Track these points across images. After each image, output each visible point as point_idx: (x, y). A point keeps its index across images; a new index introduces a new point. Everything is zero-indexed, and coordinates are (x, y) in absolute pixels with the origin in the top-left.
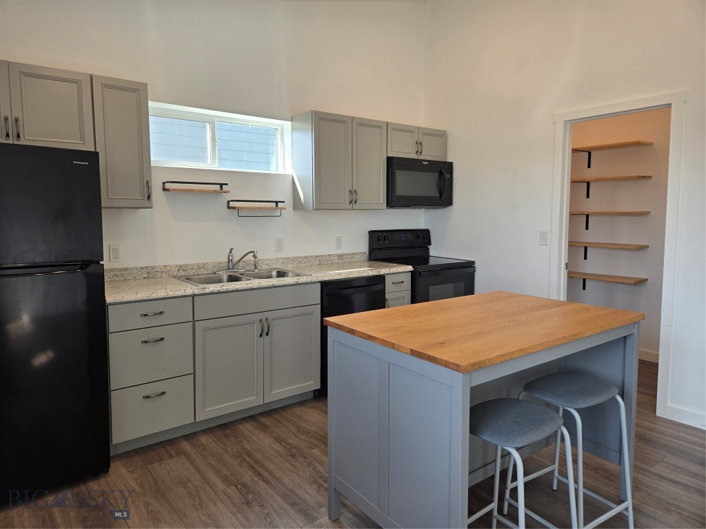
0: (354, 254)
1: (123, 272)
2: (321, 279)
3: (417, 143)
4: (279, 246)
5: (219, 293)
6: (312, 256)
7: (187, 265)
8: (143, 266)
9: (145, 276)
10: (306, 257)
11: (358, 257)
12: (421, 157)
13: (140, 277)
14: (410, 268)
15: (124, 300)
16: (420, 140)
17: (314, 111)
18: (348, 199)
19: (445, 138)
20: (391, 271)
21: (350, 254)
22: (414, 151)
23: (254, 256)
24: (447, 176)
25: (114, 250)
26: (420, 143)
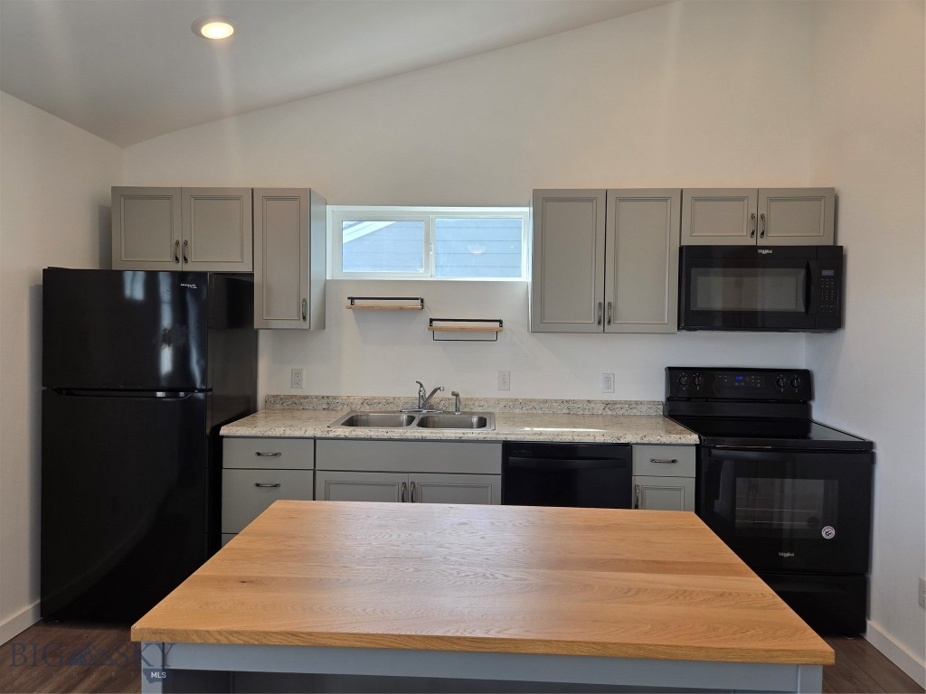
0: (637, 403)
1: (302, 401)
2: (502, 437)
4: (505, 382)
5: (346, 439)
6: (556, 401)
7: (374, 398)
8: (325, 394)
9: (325, 406)
10: (546, 401)
11: (644, 408)
12: (761, 242)
13: (320, 407)
14: (693, 438)
15: (238, 434)
16: (762, 212)
17: (535, 191)
18: (593, 318)
19: (829, 201)
20: (646, 440)
21: (629, 403)
22: (746, 232)
23: (454, 394)
24: (826, 273)
25: (297, 375)
26: (762, 217)
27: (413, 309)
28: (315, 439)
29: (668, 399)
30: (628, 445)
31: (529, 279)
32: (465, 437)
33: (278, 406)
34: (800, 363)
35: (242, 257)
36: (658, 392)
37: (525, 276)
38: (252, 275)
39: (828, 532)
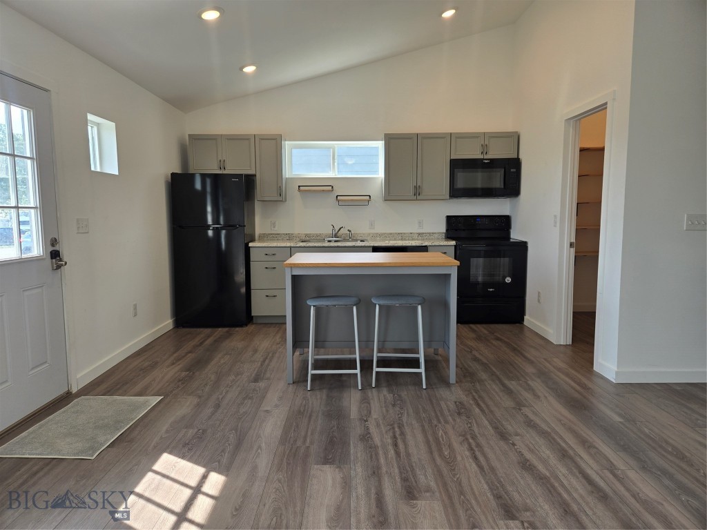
0: (433, 233)
1: (277, 236)
2: (372, 245)
3: (482, 145)
4: (372, 225)
7: (311, 234)
8: (287, 233)
9: (287, 238)
10: (391, 234)
11: (436, 236)
13: (284, 239)
14: (453, 243)
15: (257, 246)
16: (486, 142)
17: (385, 134)
18: (412, 193)
19: (516, 138)
20: (433, 244)
21: (430, 234)
22: (479, 152)
23: (348, 230)
24: (512, 170)
25: (274, 225)
26: (486, 145)
27: (329, 191)
28: (291, 247)
29: (447, 230)
30: (426, 246)
31: (383, 176)
32: (356, 245)
33: (265, 239)
34: (506, 213)
35: (250, 167)
36: (442, 228)
37: (381, 174)
38: (255, 175)
39: (508, 280)
